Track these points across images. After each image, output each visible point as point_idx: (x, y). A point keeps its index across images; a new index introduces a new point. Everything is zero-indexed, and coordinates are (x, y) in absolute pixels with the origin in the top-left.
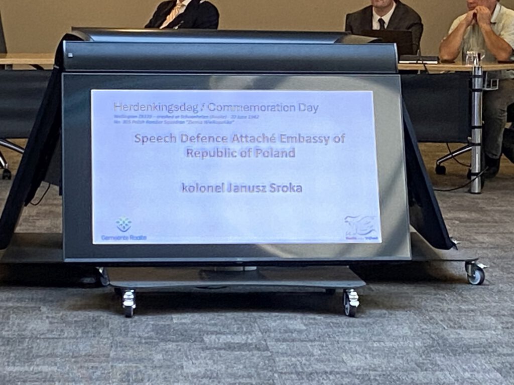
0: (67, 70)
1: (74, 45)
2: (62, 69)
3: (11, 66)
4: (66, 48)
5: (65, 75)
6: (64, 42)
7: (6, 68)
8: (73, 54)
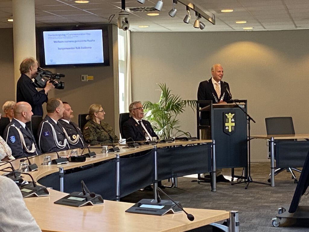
3: (296, 139)
7: (294, 140)
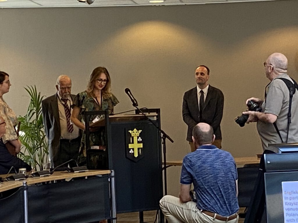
0: (267, 171)
1: (271, 156)
2: (264, 171)
4: (266, 159)
5: (266, 174)
6: (265, 155)
8: (270, 162)
